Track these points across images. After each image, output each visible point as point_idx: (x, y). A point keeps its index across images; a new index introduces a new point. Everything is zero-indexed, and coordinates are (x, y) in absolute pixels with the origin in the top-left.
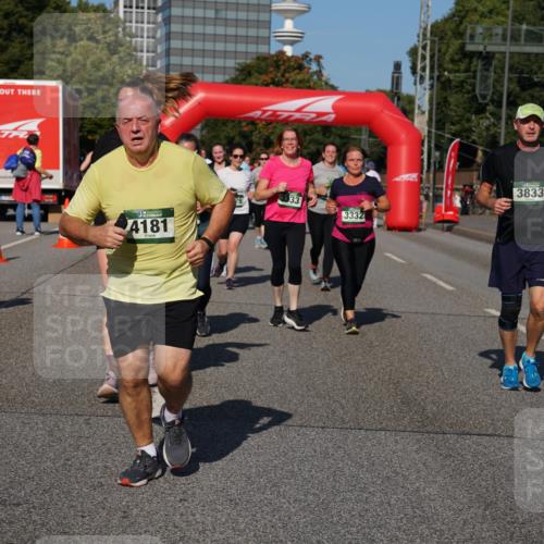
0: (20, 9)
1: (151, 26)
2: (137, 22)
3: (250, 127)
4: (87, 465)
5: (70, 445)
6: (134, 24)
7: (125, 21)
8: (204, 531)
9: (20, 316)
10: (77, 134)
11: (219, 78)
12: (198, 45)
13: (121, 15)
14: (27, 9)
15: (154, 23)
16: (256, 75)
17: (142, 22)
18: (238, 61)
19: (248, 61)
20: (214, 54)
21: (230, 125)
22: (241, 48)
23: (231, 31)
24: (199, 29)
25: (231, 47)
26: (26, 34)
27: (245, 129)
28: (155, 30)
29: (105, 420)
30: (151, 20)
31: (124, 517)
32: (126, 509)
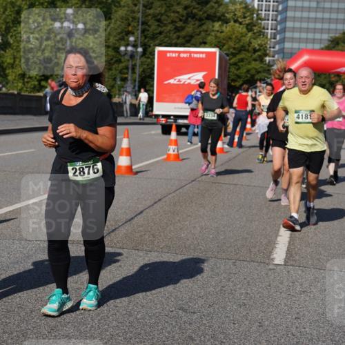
0: (194, 3)
1: (275, 13)
2: (265, 11)
3: (337, 78)
4: (236, 291)
5: (224, 278)
6: (263, 12)
7: (258, 10)
8: (312, 339)
9: (191, 195)
10: (226, 82)
11: (317, 46)
12: (304, 25)
13: (256, 6)
14: (198, 4)
15: (276, 11)
16: (342, 44)
17: (269, 11)
18: (331, 35)
19: (337, 35)
20: (315, 30)
21: (323, 76)
22: (333, 26)
23: (327, 16)
24: (305, 15)
25: (326, 26)
26: (196, 19)
27: (333, 79)
28: (277, 16)
29: (245, 263)
30: (275, 9)
31: (260, 326)
32: (261, 321)
